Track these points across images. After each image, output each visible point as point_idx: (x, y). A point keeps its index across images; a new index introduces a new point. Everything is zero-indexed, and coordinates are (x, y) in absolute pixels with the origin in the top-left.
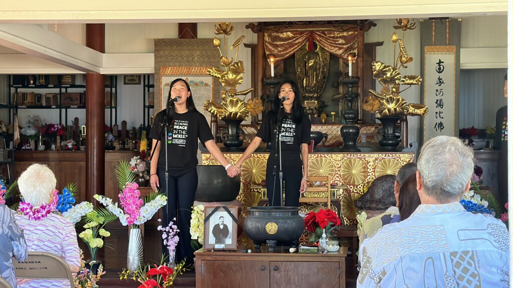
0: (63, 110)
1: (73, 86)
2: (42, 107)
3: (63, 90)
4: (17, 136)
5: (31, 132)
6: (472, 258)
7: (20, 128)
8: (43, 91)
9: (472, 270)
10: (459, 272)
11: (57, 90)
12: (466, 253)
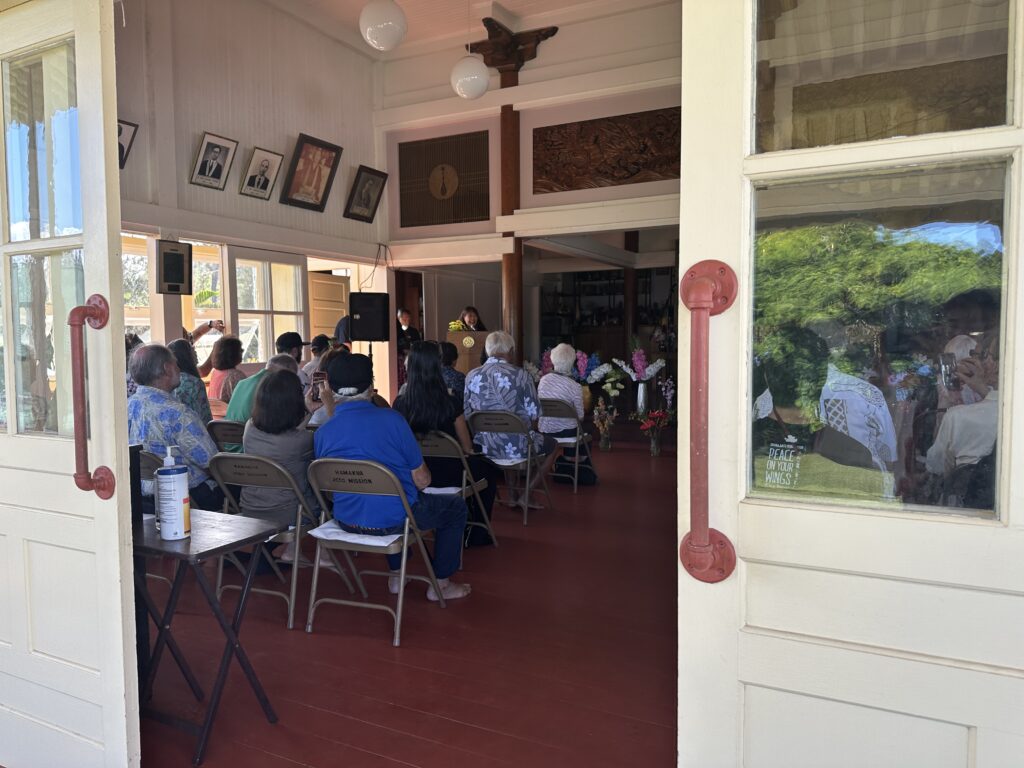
0: (612, 297)
1: (619, 278)
2: (596, 295)
3: (612, 281)
4: (578, 316)
5: (588, 313)
6: (842, 405)
7: (581, 309)
8: (597, 283)
9: (841, 413)
10: (830, 414)
11: (607, 282)
12: (837, 401)
